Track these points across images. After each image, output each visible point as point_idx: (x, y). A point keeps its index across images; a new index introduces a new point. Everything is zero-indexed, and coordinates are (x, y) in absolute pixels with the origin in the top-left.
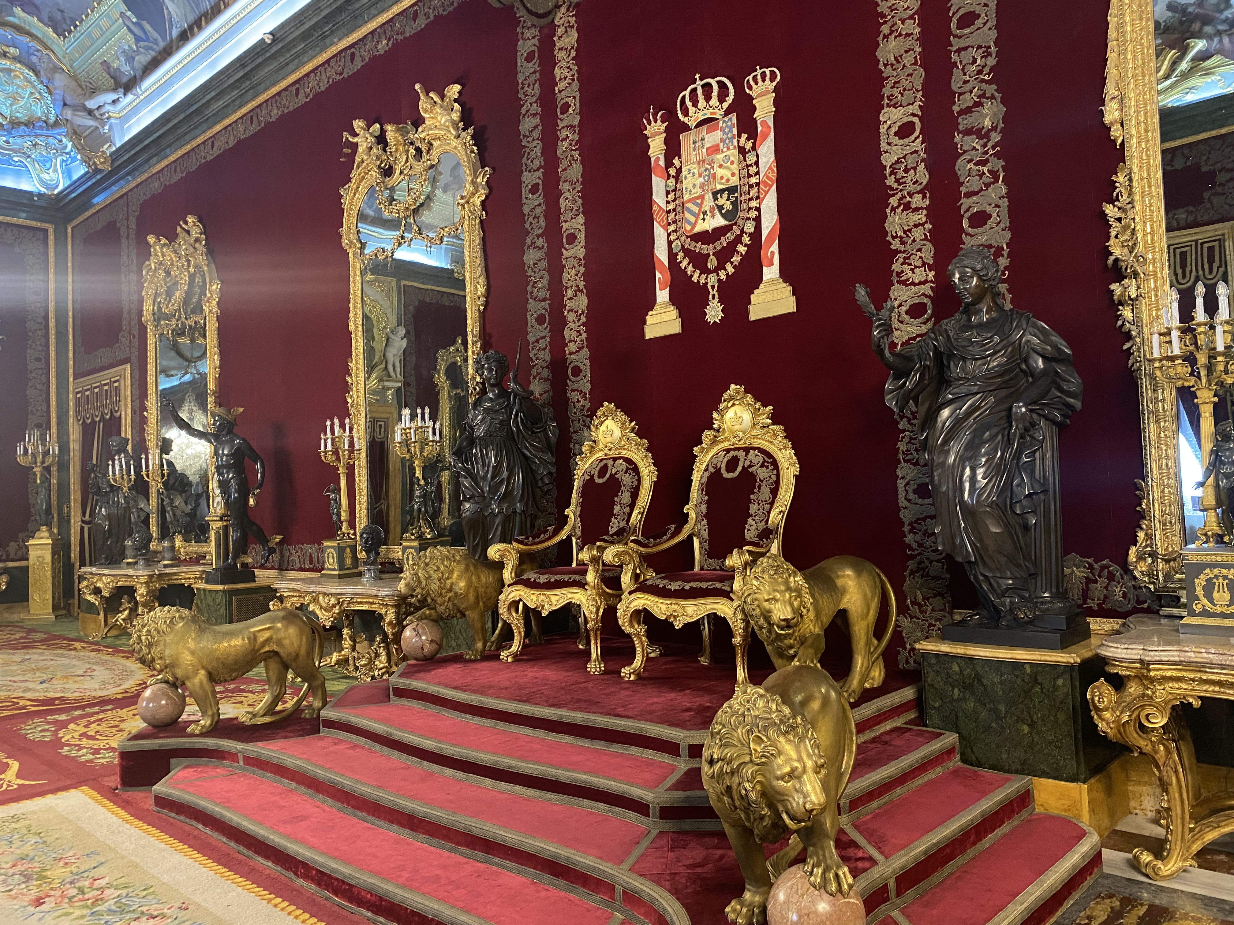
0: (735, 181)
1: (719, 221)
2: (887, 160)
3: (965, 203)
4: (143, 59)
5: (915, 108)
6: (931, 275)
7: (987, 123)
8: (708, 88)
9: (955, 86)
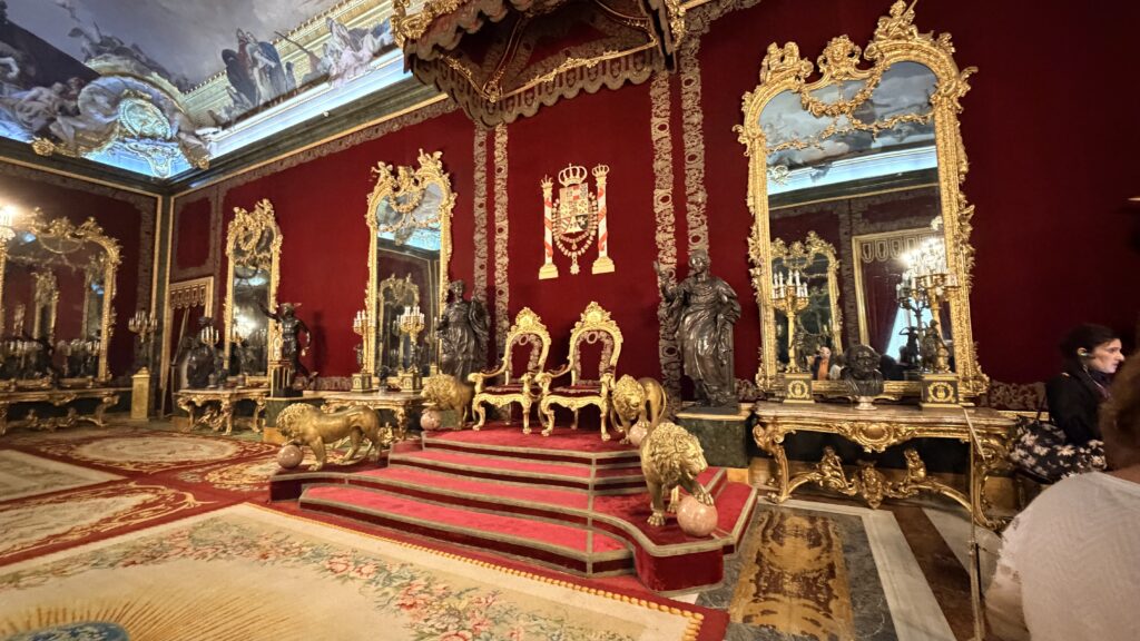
0: (586, 212)
1: (579, 229)
2: (657, 211)
3: (690, 232)
4: (237, 112)
5: (670, 190)
6: (675, 261)
7: (700, 200)
8: (575, 171)
9: (687, 183)
